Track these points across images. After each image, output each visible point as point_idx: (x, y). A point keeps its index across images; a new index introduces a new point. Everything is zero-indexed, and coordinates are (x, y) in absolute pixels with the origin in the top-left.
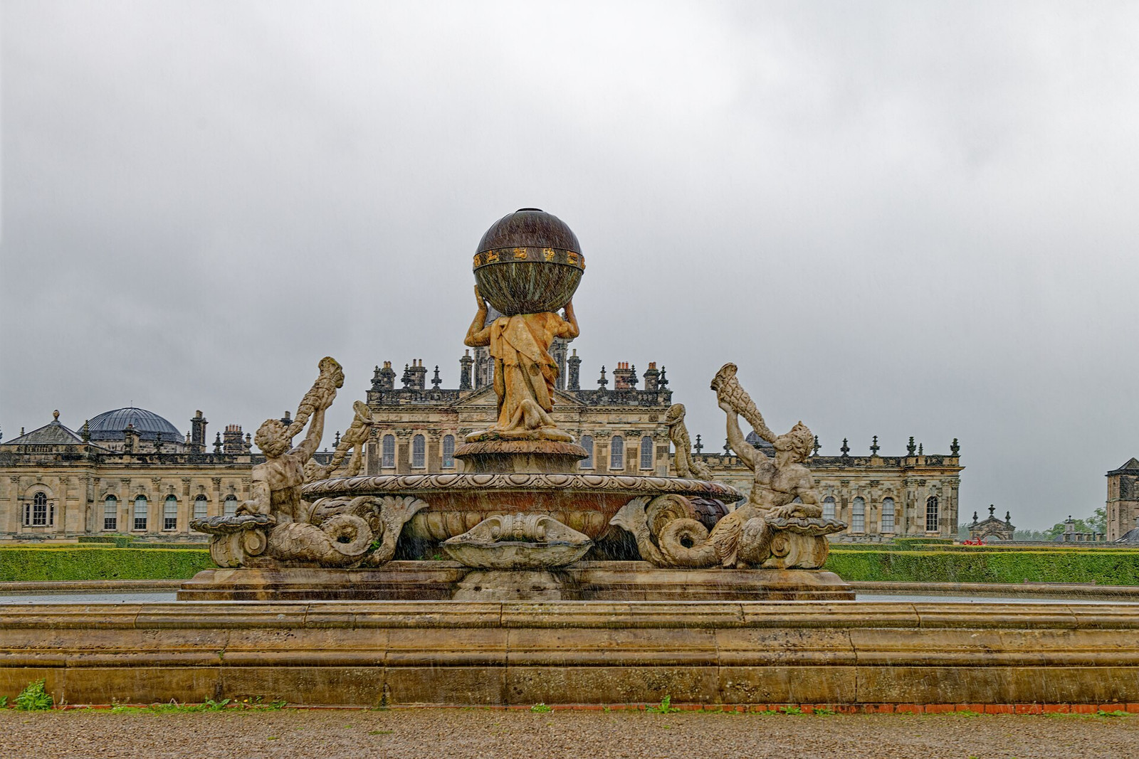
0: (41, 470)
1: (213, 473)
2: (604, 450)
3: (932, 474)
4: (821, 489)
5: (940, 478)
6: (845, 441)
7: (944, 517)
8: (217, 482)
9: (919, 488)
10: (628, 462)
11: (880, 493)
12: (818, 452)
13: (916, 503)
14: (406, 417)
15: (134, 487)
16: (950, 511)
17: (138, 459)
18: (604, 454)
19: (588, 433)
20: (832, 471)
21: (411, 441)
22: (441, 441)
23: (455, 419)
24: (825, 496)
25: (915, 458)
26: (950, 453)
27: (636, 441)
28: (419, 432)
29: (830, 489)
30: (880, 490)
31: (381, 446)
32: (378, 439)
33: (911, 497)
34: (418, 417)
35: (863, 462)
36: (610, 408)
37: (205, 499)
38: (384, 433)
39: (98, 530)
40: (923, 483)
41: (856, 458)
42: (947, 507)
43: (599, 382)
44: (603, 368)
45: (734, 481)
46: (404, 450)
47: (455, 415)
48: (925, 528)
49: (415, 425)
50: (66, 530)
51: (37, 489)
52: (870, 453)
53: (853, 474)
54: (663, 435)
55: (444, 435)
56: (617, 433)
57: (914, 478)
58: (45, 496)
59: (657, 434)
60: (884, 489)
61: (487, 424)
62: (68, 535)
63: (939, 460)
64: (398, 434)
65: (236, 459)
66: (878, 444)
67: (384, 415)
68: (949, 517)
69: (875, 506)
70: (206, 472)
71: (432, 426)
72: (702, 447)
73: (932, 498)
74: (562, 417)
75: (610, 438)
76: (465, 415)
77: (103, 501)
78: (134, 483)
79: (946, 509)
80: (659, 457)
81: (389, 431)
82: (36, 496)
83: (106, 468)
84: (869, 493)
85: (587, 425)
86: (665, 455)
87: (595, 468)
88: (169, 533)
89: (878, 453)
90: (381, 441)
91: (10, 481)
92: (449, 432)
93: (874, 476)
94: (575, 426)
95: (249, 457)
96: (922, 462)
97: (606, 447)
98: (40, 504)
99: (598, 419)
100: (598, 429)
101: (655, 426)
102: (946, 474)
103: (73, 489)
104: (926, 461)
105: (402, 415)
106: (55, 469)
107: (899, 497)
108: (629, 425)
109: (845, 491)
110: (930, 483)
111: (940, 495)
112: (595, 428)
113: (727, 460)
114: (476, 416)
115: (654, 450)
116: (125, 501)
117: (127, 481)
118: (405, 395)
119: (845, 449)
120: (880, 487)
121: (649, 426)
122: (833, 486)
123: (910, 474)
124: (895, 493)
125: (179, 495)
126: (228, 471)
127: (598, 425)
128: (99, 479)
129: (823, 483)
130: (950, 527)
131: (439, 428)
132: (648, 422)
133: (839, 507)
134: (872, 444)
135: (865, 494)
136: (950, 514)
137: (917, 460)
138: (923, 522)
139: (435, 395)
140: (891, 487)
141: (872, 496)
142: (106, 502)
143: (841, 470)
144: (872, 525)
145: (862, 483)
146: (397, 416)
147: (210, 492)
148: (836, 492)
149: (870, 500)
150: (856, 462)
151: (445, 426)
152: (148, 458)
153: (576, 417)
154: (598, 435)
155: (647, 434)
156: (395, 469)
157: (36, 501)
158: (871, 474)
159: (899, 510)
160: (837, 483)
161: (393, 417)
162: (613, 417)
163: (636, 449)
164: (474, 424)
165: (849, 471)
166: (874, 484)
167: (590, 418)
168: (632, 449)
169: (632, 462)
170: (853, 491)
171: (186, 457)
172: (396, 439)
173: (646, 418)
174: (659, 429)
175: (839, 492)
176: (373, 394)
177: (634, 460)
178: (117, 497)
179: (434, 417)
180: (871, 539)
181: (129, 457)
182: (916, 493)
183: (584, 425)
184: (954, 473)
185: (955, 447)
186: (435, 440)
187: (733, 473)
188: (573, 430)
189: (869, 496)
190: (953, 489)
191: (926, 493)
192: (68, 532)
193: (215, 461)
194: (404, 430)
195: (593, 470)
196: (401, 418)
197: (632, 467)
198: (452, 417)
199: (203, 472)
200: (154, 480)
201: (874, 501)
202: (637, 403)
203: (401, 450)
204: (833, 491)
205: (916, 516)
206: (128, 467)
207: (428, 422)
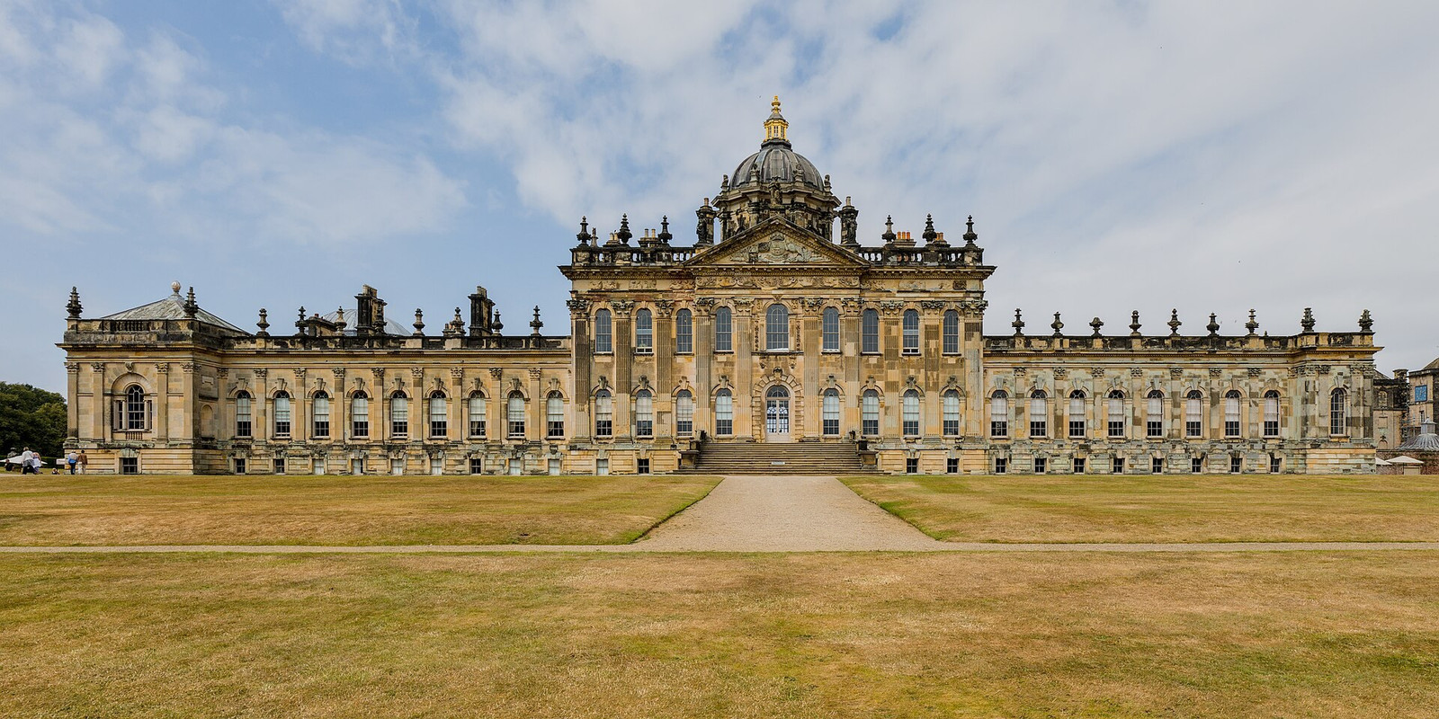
0: (132, 355)
1: (372, 362)
2: (894, 328)
3: (1339, 357)
4: (1183, 380)
5: (1348, 363)
6: (1213, 317)
7: (1354, 416)
8: (380, 374)
9: (1321, 378)
10: (927, 345)
11: (1261, 384)
12: (1177, 332)
13: (1316, 397)
14: (625, 285)
15: (272, 380)
16: (1362, 408)
17: (276, 344)
18: (894, 333)
19: (871, 306)
20: (1201, 356)
21: (634, 317)
22: (674, 317)
23: (691, 287)
24: (1190, 390)
25: (1314, 337)
26: (1359, 329)
27: (937, 317)
28: (643, 305)
29: (1196, 380)
30: (1261, 381)
31: (593, 324)
32: (588, 315)
33: (1311, 389)
34: (643, 285)
35: (1238, 344)
36: (901, 270)
37: (366, 396)
38: (597, 306)
39: (228, 437)
40: (1324, 370)
41: (1228, 338)
42: (1359, 402)
43: (884, 237)
44: (889, 218)
45: (1068, 370)
46: (623, 329)
47: (691, 281)
48: (1330, 431)
49: (639, 295)
50: (170, 436)
51: (130, 381)
52: (1247, 332)
53: (1225, 360)
54: (972, 307)
55: (677, 309)
56: (911, 305)
57: (1314, 363)
58: (141, 391)
59: (966, 306)
60: (1266, 380)
61: (735, 292)
62: (171, 442)
63: (1346, 338)
64: (616, 307)
65: (404, 342)
66: (1256, 320)
67: (595, 281)
68: (1361, 416)
69: (1254, 402)
70: (363, 360)
71: (660, 297)
72: (1023, 325)
73: (1337, 389)
74: (837, 282)
75: (902, 312)
76: (704, 280)
77: (234, 400)
78: (273, 375)
79: (1357, 404)
80: (968, 337)
81: (602, 305)
82: (131, 391)
83: (233, 356)
84: (1246, 384)
85: (871, 294)
86: (977, 334)
87: (882, 352)
88: (320, 442)
89: (1256, 331)
90: (593, 317)
91: (92, 369)
92: (683, 305)
93: (1254, 363)
94: (855, 294)
95: (420, 340)
96: (1323, 342)
97: (897, 324)
98: (136, 400)
99: (884, 286)
100: (885, 299)
101: (961, 295)
102: (1356, 357)
103: (175, 380)
104: (1329, 341)
105: (619, 282)
106: (151, 354)
107: (1286, 390)
108: (927, 295)
109: (1215, 382)
110: (1335, 370)
111: (1348, 385)
112: (881, 299)
113: (1057, 341)
114: (719, 282)
115: (961, 327)
116: (260, 398)
117: (263, 373)
118: (623, 255)
119: (1213, 327)
120: (1261, 377)
121: (954, 295)
122: (1200, 376)
123: (1308, 357)
124: (1281, 385)
125: (330, 391)
126: (394, 360)
127: (885, 294)
128: (224, 370)
129: (1186, 372)
130: (1362, 429)
131: (670, 299)
132: (952, 290)
133: (1207, 405)
134: (1249, 321)
135: (1242, 387)
136: (1362, 412)
137: (1317, 339)
138: (1326, 422)
139: (664, 254)
140: (1276, 376)
141: (1250, 389)
142: (239, 400)
143: (1212, 354)
144: (1252, 428)
145: (1237, 372)
146: (613, 283)
147: (371, 387)
148: (1203, 384)
149: (1248, 394)
150: (1228, 344)
151: (678, 297)
152: (288, 342)
153: (856, 282)
154: (886, 308)
155: (951, 306)
156: (613, 355)
157: (131, 398)
158: (1249, 360)
159: (1286, 408)
160: (1206, 373)
161: (607, 285)
162: (904, 284)
163: (937, 327)
164: (716, 292)
165: (1220, 356)
166: (1253, 373)
167: (874, 285)
168: (931, 327)
169: (933, 343)
170: (1225, 383)
171: (338, 340)
172: (613, 314)
173: (949, 285)
174: (967, 299)
175: (1207, 384)
176: (579, 254)
177: (934, 341)
178: (251, 394)
179: (663, 285)
180: (1252, 446)
181: (263, 341)
182: (1317, 382)
183: (866, 295)
184: (1367, 357)
185: (1366, 323)
186: (665, 315)
187: (1066, 359)
188: (852, 300)
189: (1247, 389)
190: (1365, 377)
191: (1328, 383)
192: (174, 439)
193: (375, 346)
194: (623, 302)
195: (880, 355)
196: (618, 285)
197: (933, 351)
198: (687, 285)
199: (360, 360)
200: (298, 372)
201: (1253, 395)
202: (936, 264)
203: (618, 330)
204: (1199, 383)
205: (1317, 415)
206: (260, 354)
207: (656, 291)
